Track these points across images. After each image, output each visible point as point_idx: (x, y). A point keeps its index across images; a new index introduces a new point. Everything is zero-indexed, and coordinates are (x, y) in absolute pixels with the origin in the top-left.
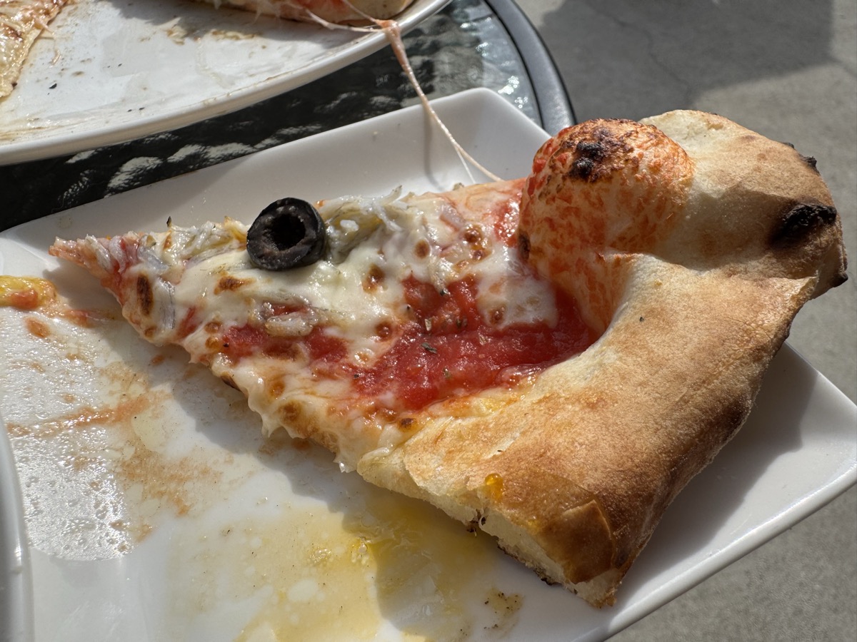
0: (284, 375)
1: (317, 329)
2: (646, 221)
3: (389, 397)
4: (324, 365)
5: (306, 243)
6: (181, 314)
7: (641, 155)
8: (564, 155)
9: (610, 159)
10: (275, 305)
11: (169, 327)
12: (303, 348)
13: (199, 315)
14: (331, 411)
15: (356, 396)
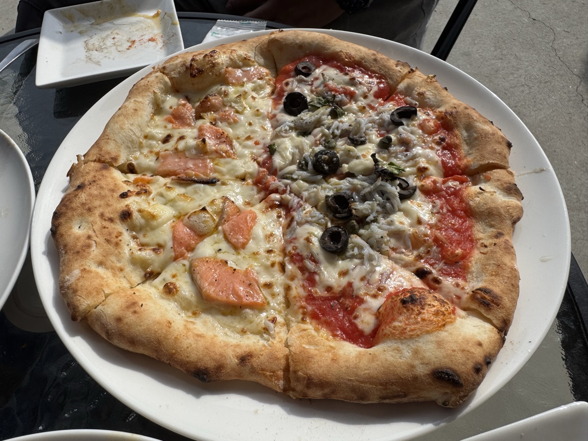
0: (296, 277)
1: (315, 273)
2: (405, 329)
3: (310, 308)
4: (306, 284)
5: (336, 247)
6: (294, 236)
7: (424, 313)
8: (407, 293)
9: (415, 306)
10: (312, 256)
11: (289, 237)
12: (307, 274)
13: (296, 241)
14: (295, 297)
15: (304, 300)
